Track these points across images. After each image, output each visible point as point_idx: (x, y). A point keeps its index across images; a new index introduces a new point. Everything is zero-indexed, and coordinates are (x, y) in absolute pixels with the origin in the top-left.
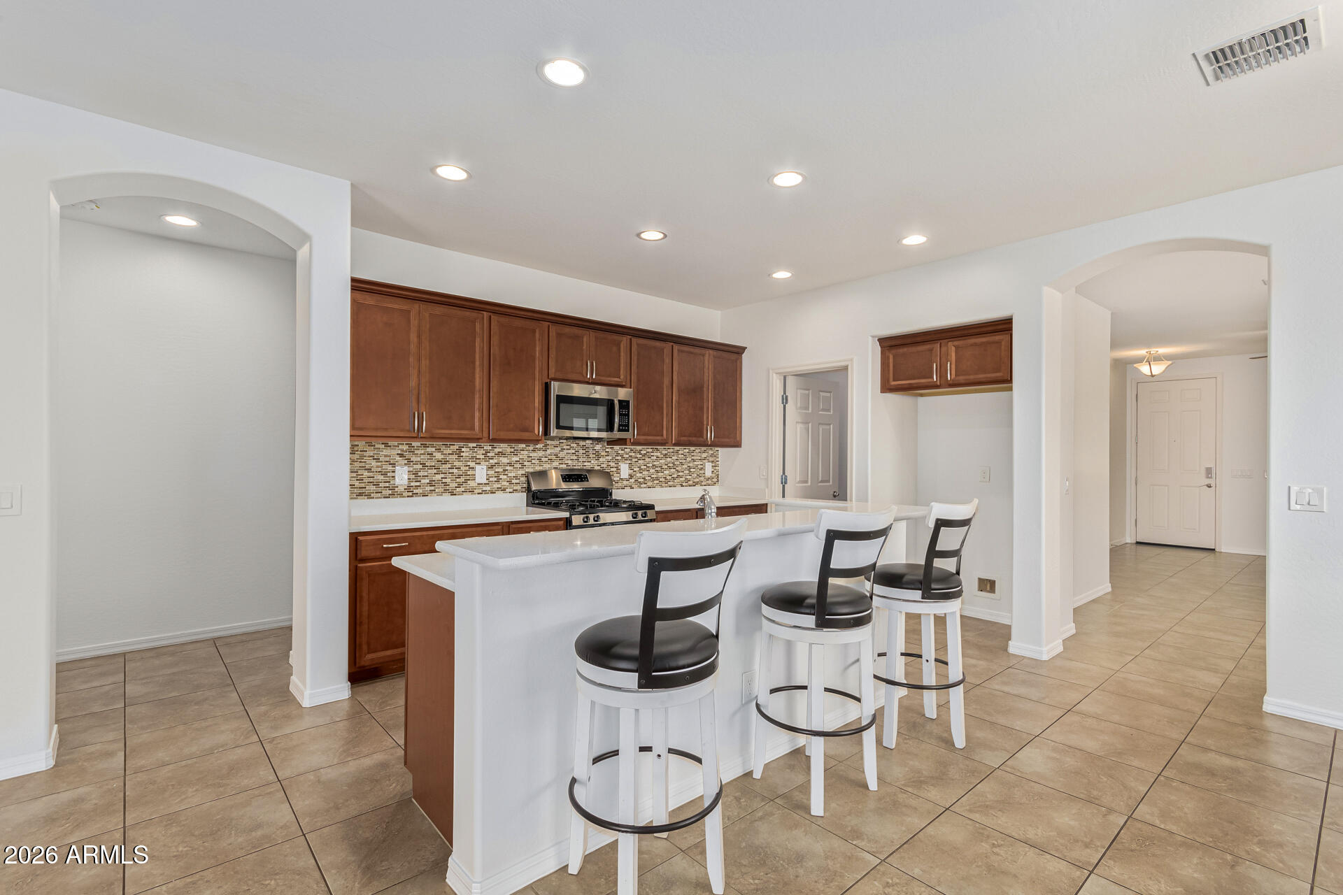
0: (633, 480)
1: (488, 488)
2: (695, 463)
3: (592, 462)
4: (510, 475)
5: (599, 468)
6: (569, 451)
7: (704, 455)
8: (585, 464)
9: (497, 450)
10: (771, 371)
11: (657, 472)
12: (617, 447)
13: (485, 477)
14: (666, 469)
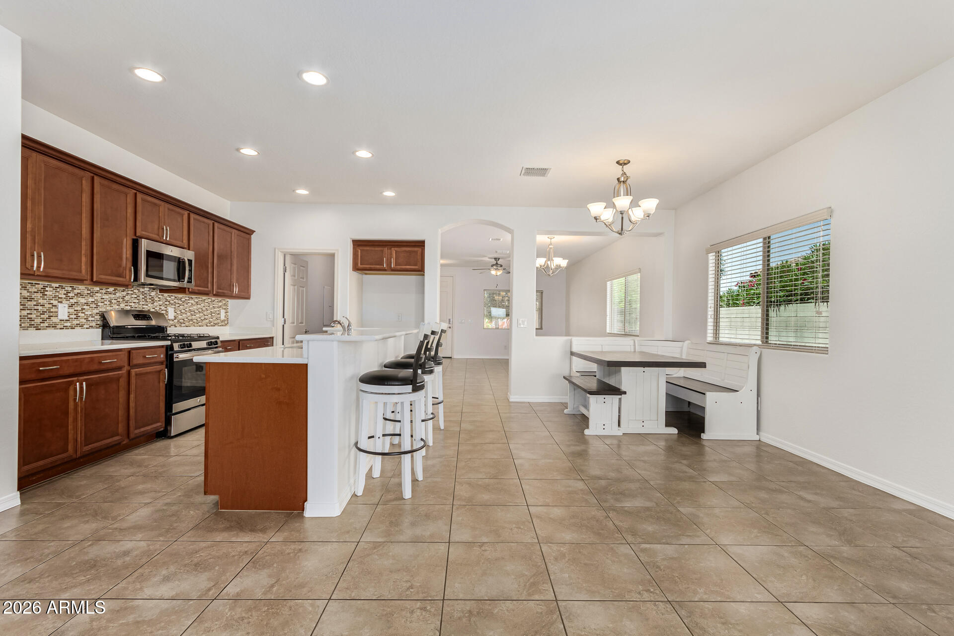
0: (176, 321)
1: (68, 324)
2: (215, 309)
3: (149, 305)
4: (86, 313)
5: (153, 310)
6: (133, 296)
7: (220, 304)
8: (144, 306)
9: (76, 291)
10: (277, 250)
11: (192, 315)
12: (166, 295)
13: (67, 314)
14: (197, 313)
